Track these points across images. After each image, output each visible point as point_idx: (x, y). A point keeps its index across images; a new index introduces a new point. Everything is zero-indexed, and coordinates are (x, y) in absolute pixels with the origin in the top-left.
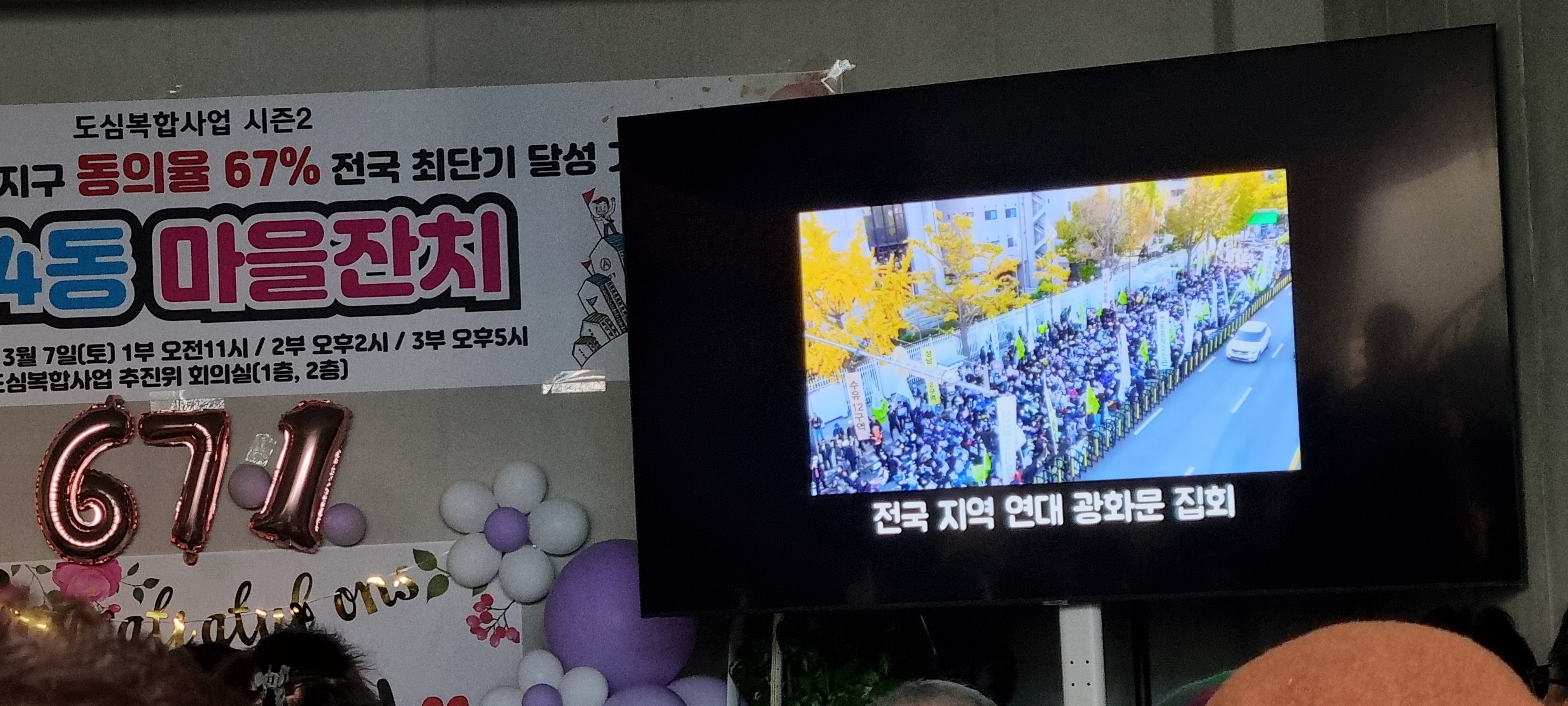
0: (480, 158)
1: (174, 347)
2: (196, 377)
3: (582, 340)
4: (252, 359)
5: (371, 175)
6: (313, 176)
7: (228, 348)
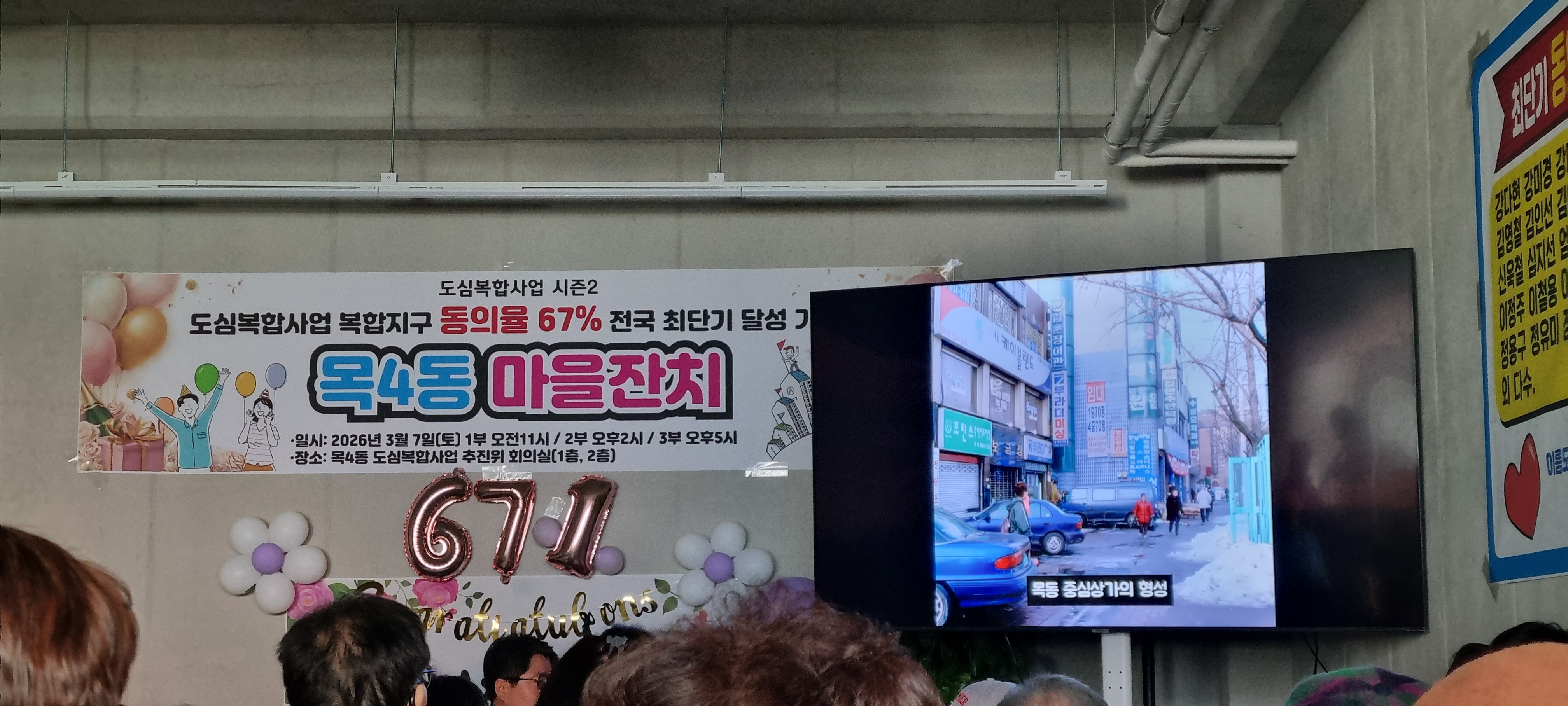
0: (709, 317)
1: (500, 437)
2: (514, 458)
3: (774, 442)
4: (551, 447)
5: (636, 326)
6: (597, 325)
7: (536, 439)
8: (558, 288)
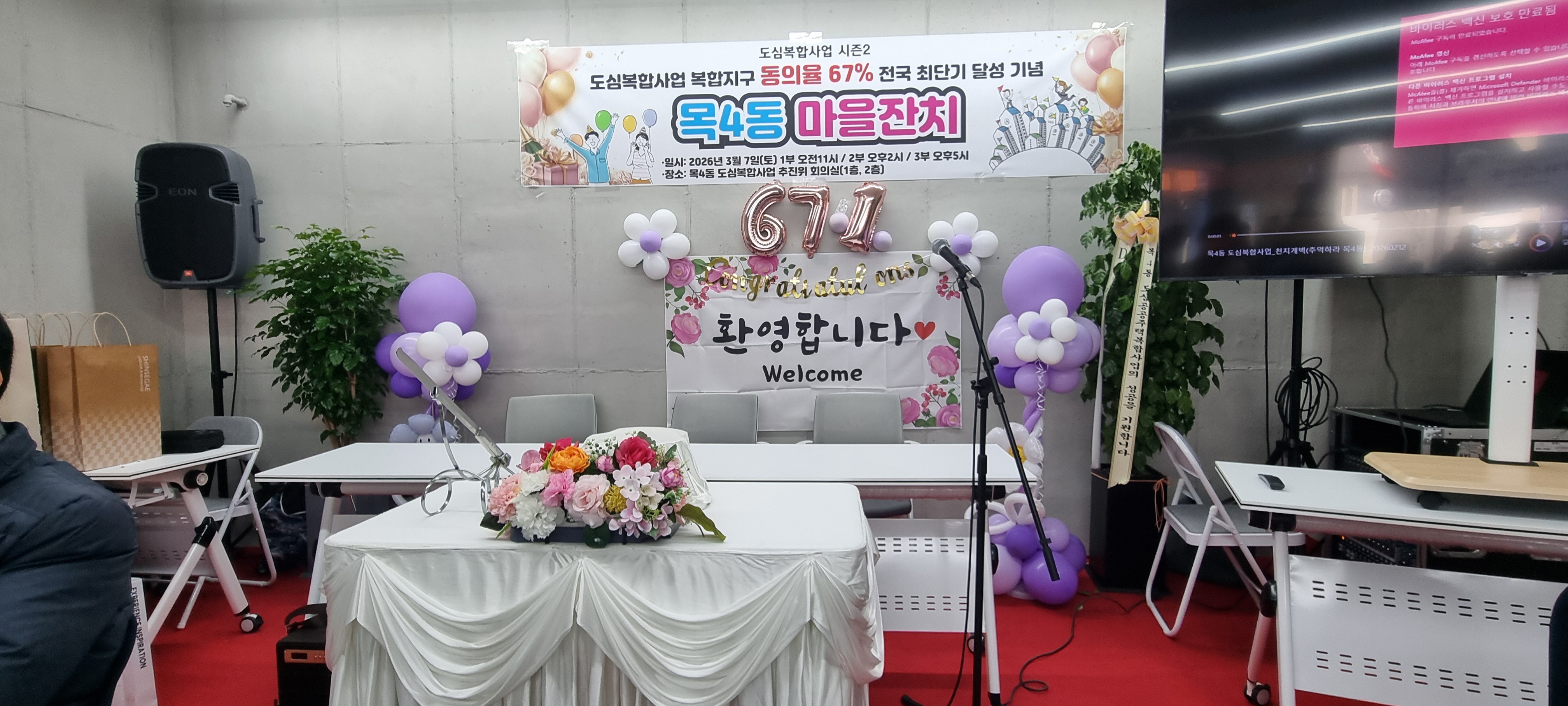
0: (949, 70)
1: (804, 158)
2: (814, 172)
3: (995, 158)
4: (839, 164)
5: (898, 77)
6: (870, 77)
7: (829, 159)
8: (842, 51)
